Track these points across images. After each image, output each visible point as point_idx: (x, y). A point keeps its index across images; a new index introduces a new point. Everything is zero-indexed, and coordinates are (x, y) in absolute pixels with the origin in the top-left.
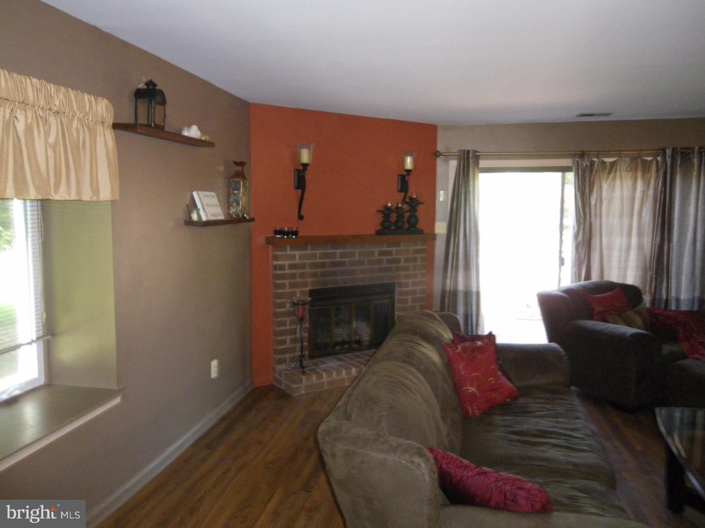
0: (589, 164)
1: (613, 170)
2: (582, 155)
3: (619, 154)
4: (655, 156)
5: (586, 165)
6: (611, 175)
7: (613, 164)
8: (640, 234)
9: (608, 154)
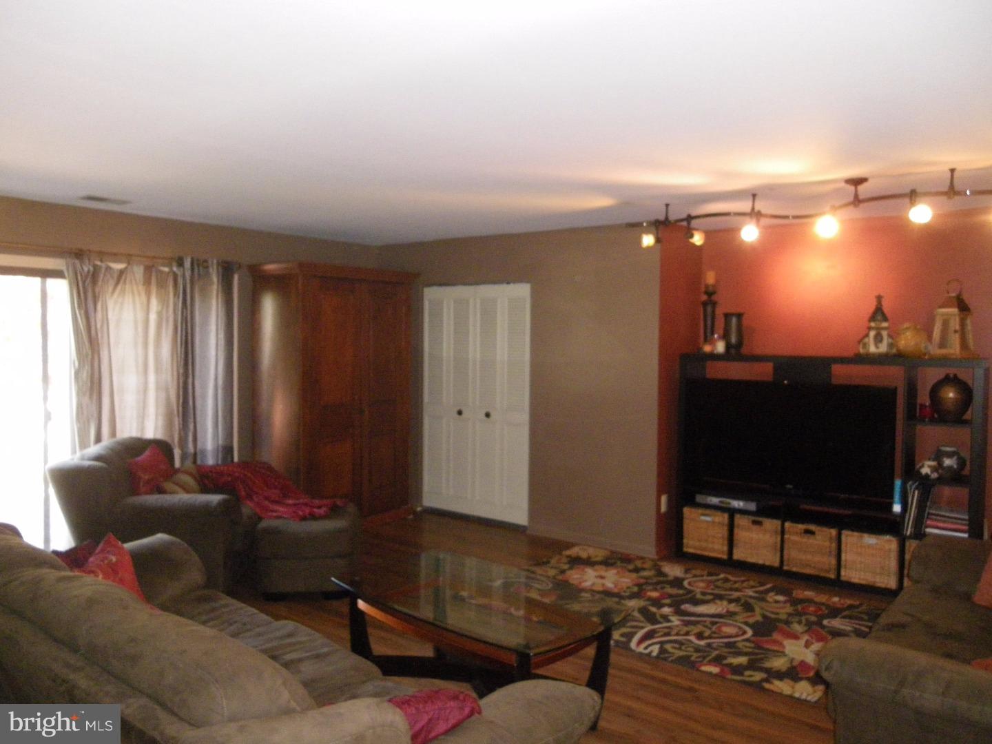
0: (92, 269)
1: (122, 281)
2: (79, 254)
3: (129, 258)
4: (170, 266)
5: (89, 272)
6: (119, 287)
7: (122, 272)
8: (158, 370)
9: (115, 257)
